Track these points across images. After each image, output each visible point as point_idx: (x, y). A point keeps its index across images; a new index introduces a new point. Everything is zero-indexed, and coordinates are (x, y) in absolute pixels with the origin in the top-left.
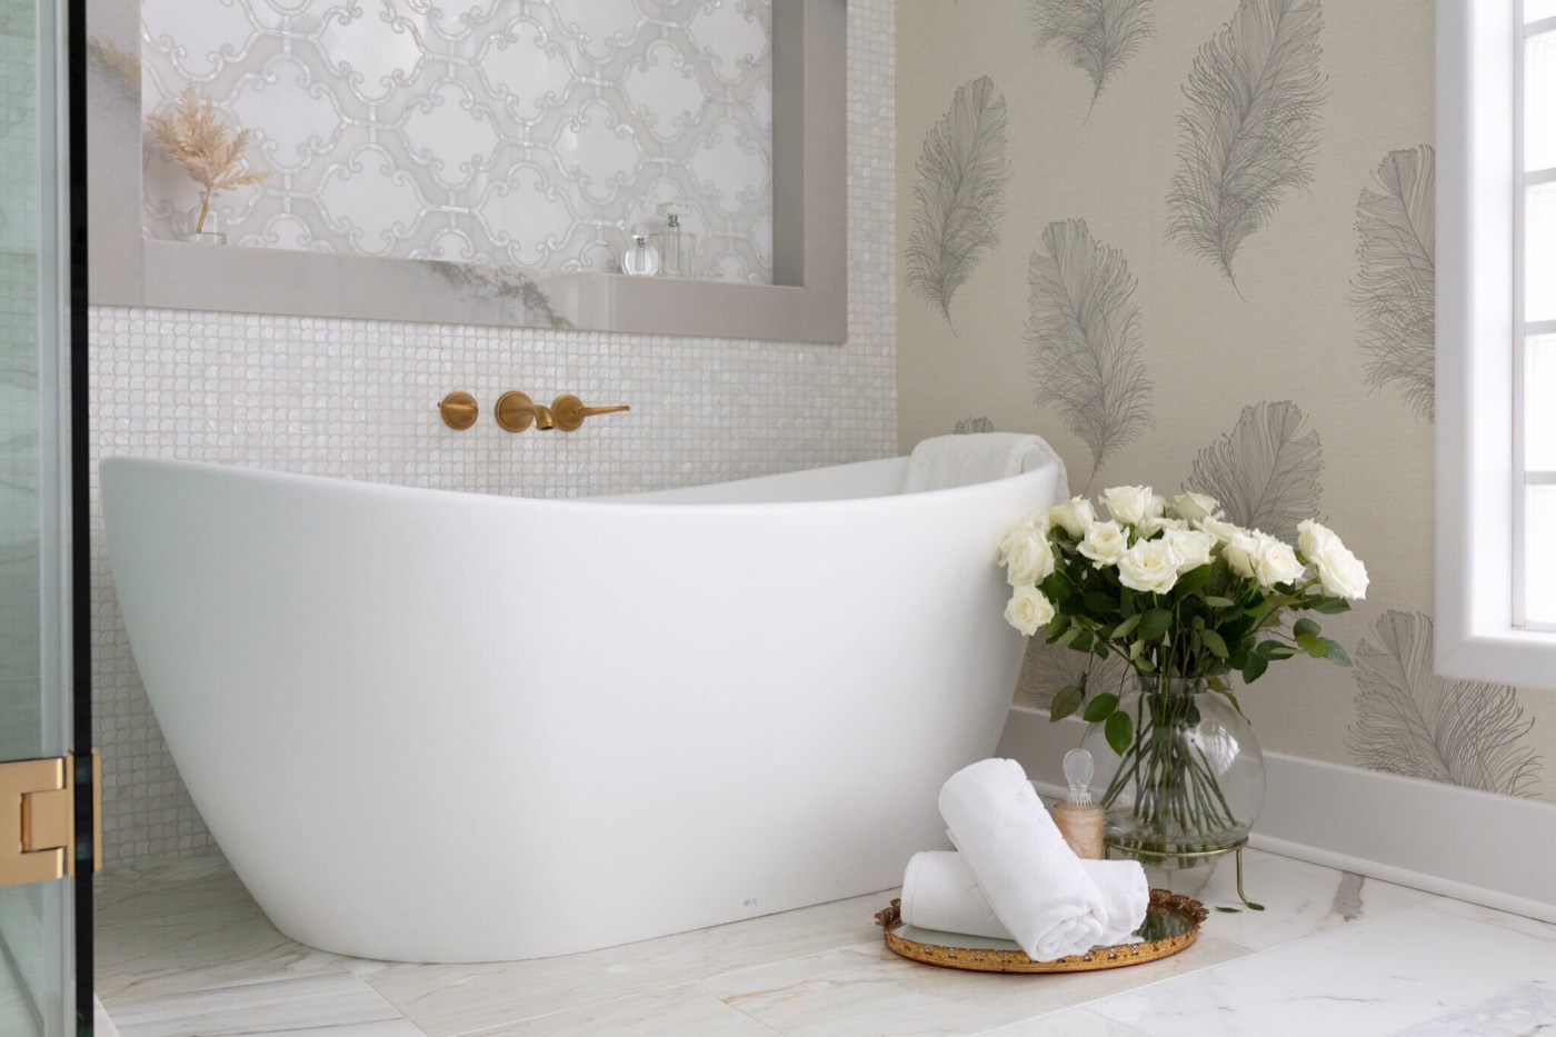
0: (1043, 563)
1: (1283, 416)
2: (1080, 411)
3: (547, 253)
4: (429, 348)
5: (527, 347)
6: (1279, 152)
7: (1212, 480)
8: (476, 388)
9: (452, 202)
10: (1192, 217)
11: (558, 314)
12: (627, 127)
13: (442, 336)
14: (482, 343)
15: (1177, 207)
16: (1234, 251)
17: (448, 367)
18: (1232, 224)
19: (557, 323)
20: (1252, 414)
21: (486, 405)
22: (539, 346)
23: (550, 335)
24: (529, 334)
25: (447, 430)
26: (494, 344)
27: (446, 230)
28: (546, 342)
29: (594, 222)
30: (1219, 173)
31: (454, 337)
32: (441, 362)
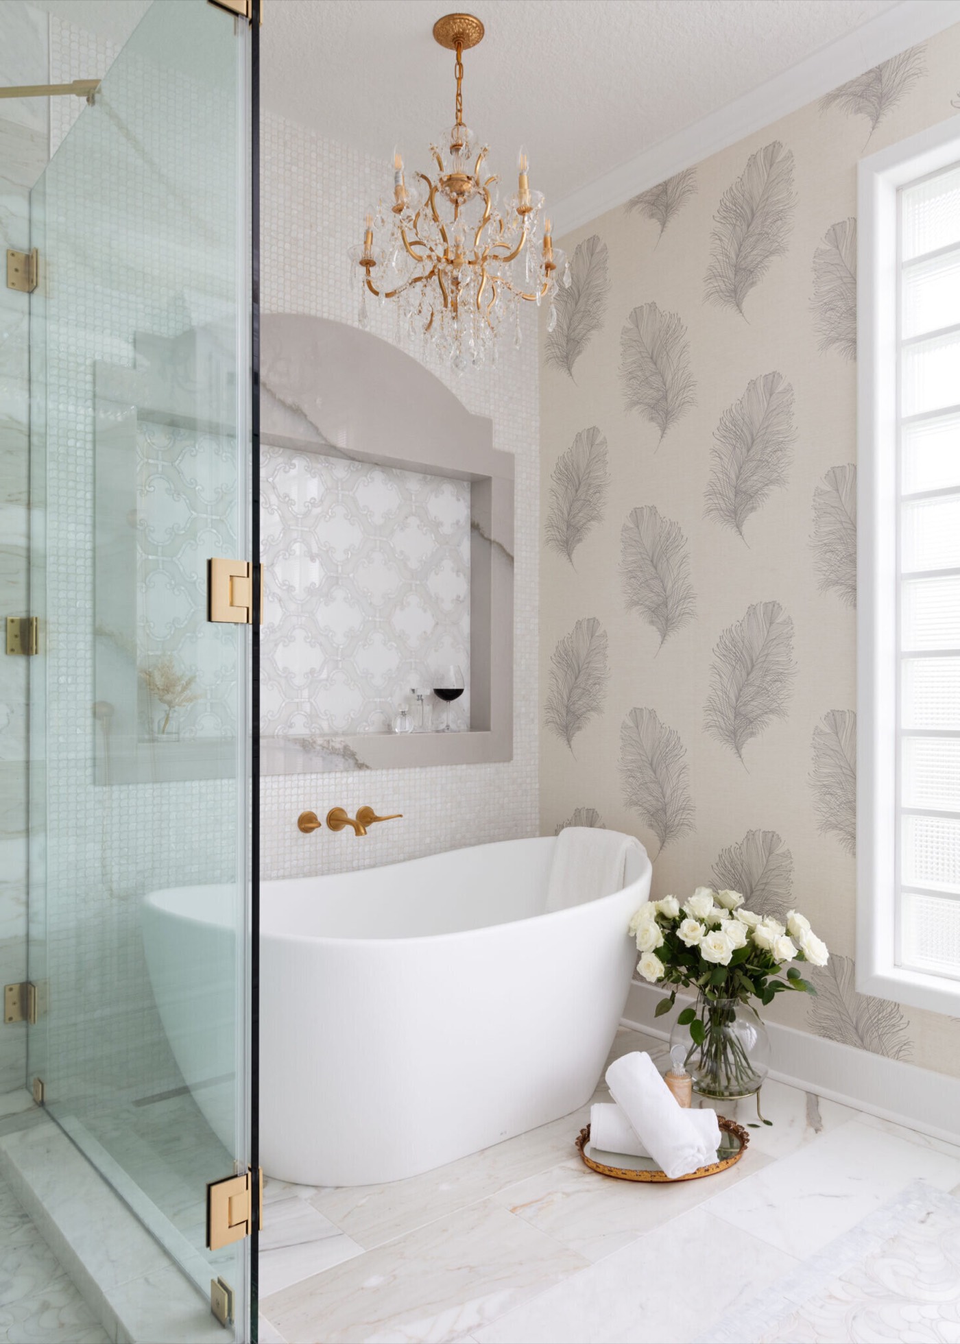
0: (658, 940)
1: (771, 840)
2: (652, 815)
3: (350, 720)
4: (292, 788)
5: (343, 781)
6: (769, 696)
7: (729, 866)
8: (317, 808)
10: (719, 722)
11: (360, 762)
12: (393, 644)
13: (298, 780)
14: (320, 782)
15: (710, 714)
16: (743, 744)
17: (301, 798)
18: (741, 730)
19: (361, 766)
20: (753, 835)
21: (322, 817)
22: (350, 780)
23: (356, 773)
24: (345, 774)
25: (301, 834)
27: (296, 713)
28: (353, 777)
29: (376, 700)
30: (735, 701)
31: (305, 780)
32: (298, 795)
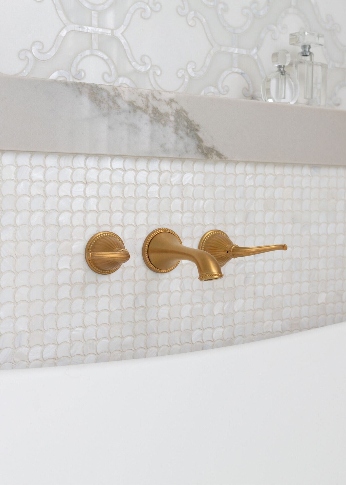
3: (186, 80)
4: (73, 183)
5: (176, 179)
8: (123, 226)
9: (95, 22)
11: (207, 144)
13: (87, 169)
14: (130, 176)
17: (92, 204)
19: (208, 154)
21: (134, 244)
22: (188, 178)
23: (198, 167)
24: (178, 166)
25: (92, 275)
26: (142, 176)
27: (88, 52)
28: (194, 173)
29: (231, 50)
31: (100, 170)
32: (86, 198)
